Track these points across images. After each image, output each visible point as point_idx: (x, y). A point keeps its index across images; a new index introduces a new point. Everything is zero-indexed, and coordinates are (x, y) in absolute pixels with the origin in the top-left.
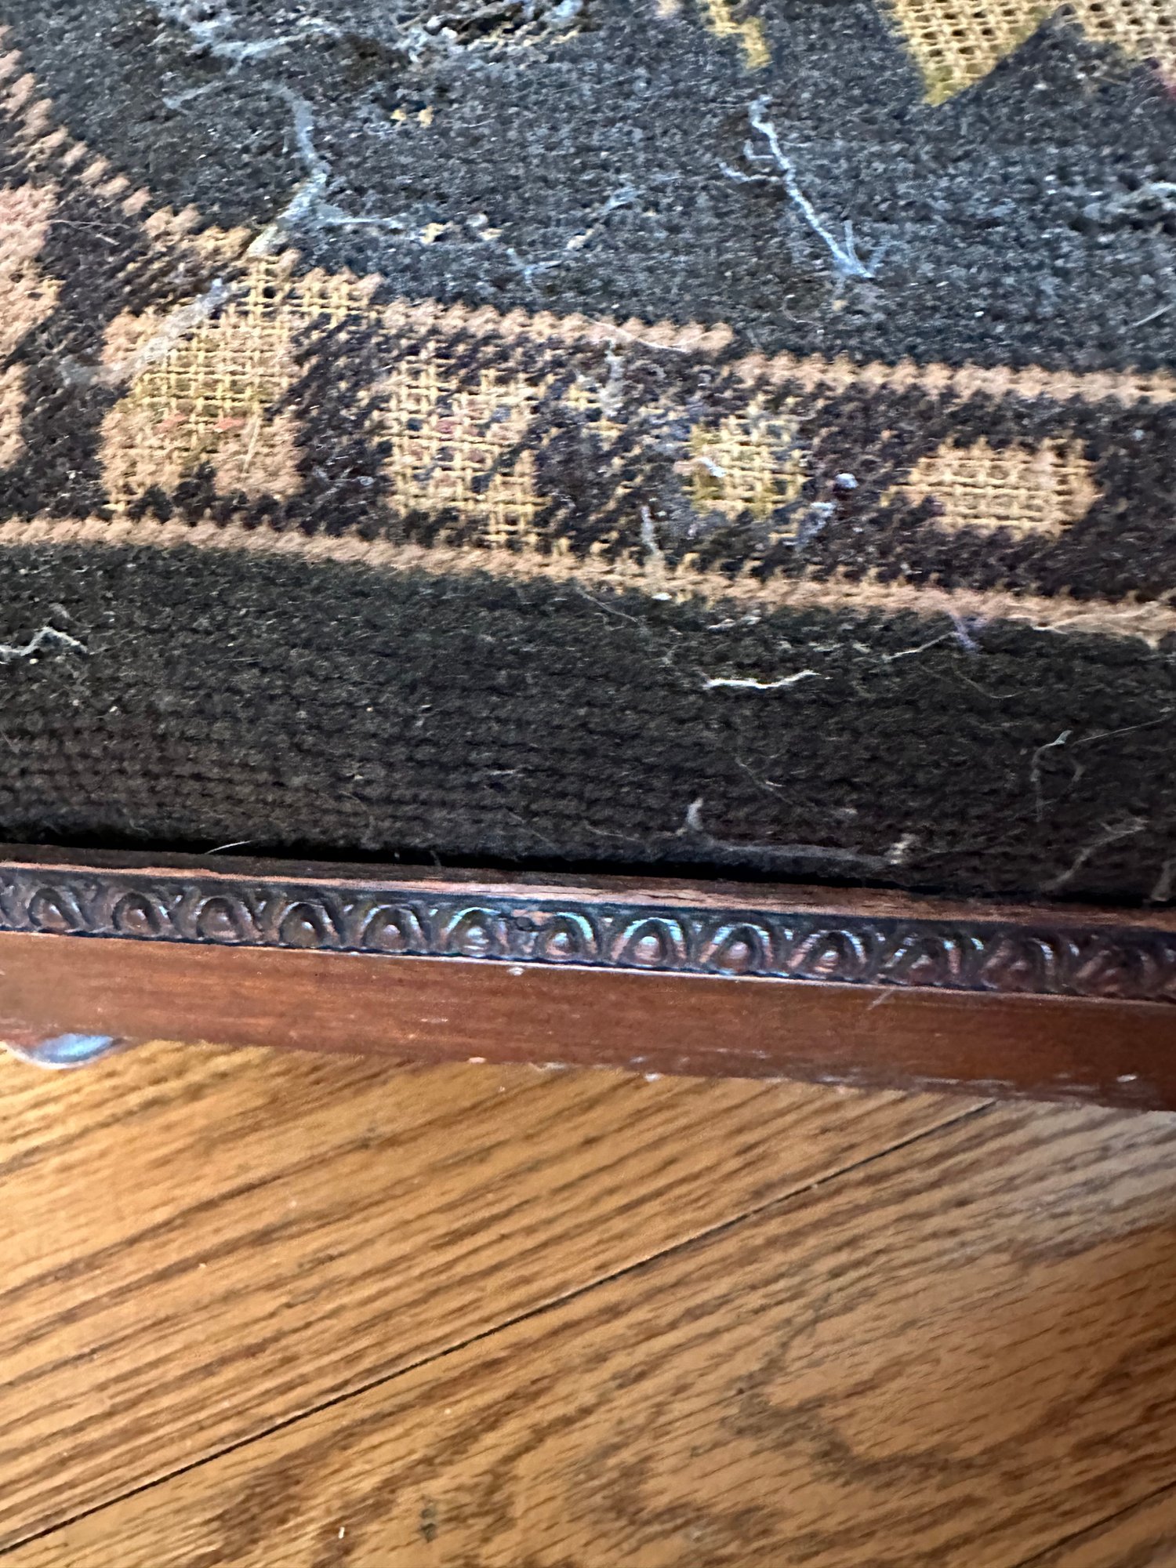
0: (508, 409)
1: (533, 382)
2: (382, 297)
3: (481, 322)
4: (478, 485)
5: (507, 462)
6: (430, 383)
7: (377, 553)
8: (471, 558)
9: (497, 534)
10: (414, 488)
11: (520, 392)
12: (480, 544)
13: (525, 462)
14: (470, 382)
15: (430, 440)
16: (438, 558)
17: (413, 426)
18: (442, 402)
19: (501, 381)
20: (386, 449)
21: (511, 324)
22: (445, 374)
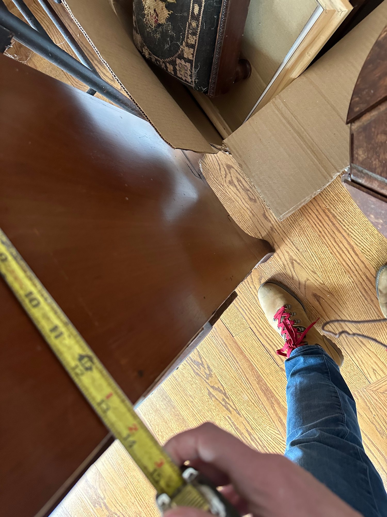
1: (189, 34)
13: (193, 36)
21: (186, 34)
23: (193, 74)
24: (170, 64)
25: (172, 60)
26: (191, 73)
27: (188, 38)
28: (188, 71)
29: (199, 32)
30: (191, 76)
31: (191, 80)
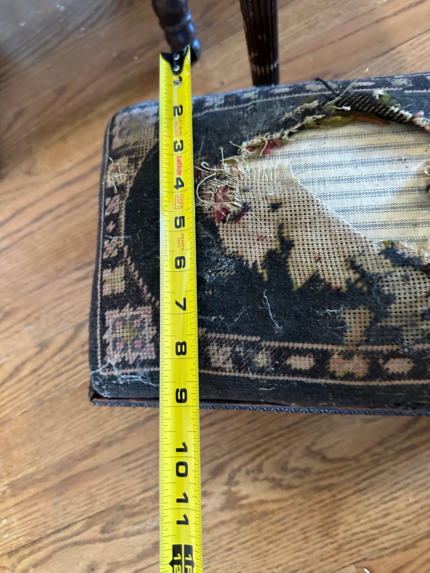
0: (227, 352)
1: (230, 347)
2: (207, 332)
3: (222, 336)
4: (224, 363)
5: (228, 359)
6: (216, 348)
7: (211, 372)
8: (224, 374)
9: (228, 370)
10: (215, 364)
11: (229, 349)
12: (225, 371)
13: (230, 361)
14: (221, 347)
15: (216, 357)
16: (219, 373)
17: (213, 354)
18: (217, 350)
19: (226, 346)
20: (210, 358)
21: (227, 336)
22: (217, 346)
23: (132, 370)
24: (125, 278)
25: (139, 291)
26: (131, 362)
27: (220, 343)
28: (135, 355)
29: (246, 375)
30: (123, 364)
31: (113, 363)
